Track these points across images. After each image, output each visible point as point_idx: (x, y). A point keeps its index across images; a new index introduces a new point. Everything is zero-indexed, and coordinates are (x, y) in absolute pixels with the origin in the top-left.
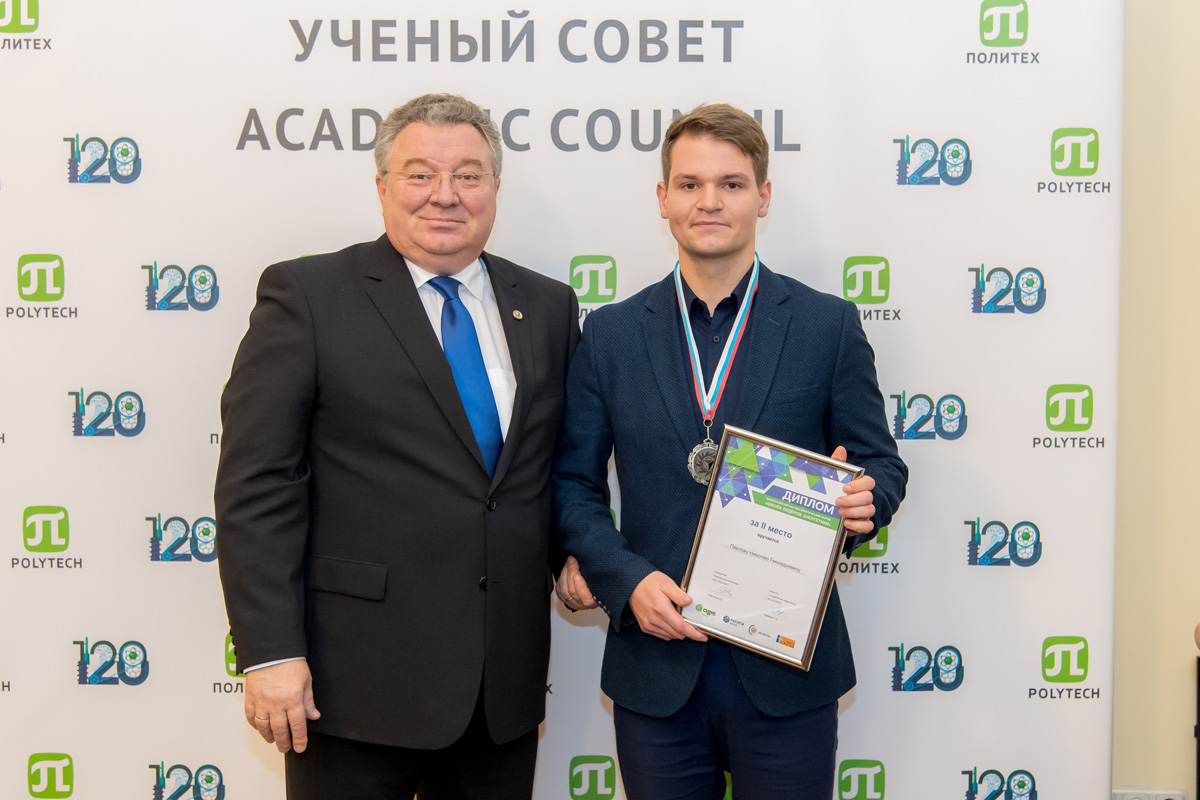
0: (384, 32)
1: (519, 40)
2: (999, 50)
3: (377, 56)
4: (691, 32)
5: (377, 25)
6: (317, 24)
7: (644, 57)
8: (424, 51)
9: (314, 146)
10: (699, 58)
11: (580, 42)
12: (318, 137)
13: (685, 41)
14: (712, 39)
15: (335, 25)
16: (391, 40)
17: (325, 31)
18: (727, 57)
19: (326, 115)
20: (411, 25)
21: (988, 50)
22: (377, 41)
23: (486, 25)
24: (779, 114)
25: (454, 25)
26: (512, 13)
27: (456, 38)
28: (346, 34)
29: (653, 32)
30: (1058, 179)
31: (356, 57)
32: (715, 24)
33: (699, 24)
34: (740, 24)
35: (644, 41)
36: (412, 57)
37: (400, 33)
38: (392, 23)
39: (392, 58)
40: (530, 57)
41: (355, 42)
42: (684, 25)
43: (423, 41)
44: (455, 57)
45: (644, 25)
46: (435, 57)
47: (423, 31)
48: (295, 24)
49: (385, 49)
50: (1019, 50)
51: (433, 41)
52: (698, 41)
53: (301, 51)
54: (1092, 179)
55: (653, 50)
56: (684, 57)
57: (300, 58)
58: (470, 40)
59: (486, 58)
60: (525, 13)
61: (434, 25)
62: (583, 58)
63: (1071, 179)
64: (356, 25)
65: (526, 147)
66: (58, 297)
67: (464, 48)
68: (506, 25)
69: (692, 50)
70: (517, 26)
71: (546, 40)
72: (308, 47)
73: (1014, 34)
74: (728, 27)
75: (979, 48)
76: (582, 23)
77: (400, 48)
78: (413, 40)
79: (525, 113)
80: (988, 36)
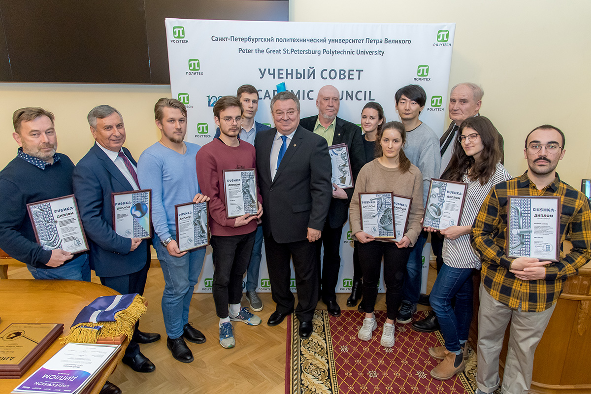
0: (281, 72)
1: (312, 74)
2: (423, 77)
3: (279, 78)
4: (351, 73)
5: (279, 70)
6: (265, 70)
7: (340, 78)
8: (289, 76)
9: (264, 99)
10: (353, 79)
11: (326, 74)
12: (265, 97)
13: (350, 74)
14: (356, 74)
15: (269, 70)
16: (282, 74)
17: (267, 71)
18: (359, 79)
19: (267, 91)
20: (287, 70)
21: (419, 77)
22: (279, 74)
23: (304, 70)
24: (370, 92)
25: (297, 70)
26: (310, 67)
27: (297, 73)
28: (272, 72)
29: (342, 72)
30: (432, 108)
31: (274, 78)
32: (357, 71)
33: (353, 71)
34: (362, 71)
35: (340, 74)
36: (287, 78)
37: (284, 72)
38: (283, 70)
39: (283, 78)
40: (314, 78)
41: (274, 74)
42: (350, 71)
43: (289, 74)
44: (297, 78)
45: (340, 71)
46: (292, 78)
47: (289, 72)
48: (260, 69)
49: (281, 76)
50: (426, 77)
51: (292, 74)
52: (353, 75)
53: (261, 76)
54: (440, 108)
55: (342, 77)
56: (349, 78)
57: (261, 78)
58: (300, 74)
59: (304, 78)
60: (313, 67)
61: (292, 70)
62: (326, 78)
63: (435, 108)
64: (274, 70)
65: (313, 99)
66: (207, 133)
67: (299, 76)
68: (309, 70)
69: (351, 77)
70: (311, 70)
71: (318, 74)
72: (263, 75)
73: (425, 74)
74: (359, 71)
75: (417, 77)
76: (326, 70)
77: (284, 76)
78: (287, 74)
79: (313, 91)
80: (419, 74)
